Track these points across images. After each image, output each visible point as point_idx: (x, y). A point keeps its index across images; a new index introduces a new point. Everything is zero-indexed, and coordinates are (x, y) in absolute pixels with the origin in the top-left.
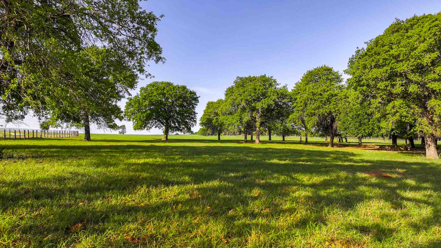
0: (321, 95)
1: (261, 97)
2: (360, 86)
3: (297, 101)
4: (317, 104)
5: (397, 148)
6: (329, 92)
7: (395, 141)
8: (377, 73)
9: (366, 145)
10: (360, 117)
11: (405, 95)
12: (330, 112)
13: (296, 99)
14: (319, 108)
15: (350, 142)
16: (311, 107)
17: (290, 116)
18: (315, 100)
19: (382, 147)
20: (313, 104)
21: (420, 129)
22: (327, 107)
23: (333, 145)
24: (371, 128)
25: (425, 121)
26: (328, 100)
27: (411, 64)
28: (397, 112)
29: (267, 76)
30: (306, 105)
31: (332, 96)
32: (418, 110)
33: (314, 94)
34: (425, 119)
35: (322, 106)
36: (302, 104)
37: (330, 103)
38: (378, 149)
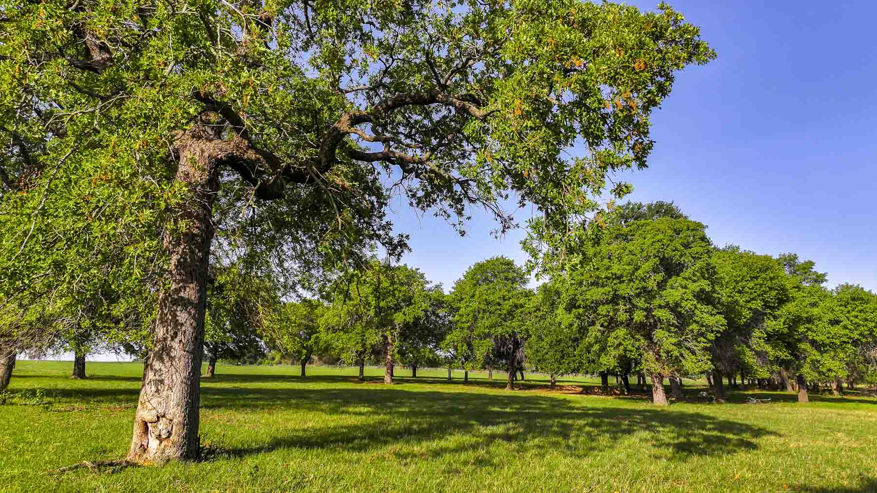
0: (499, 304)
1: (402, 304)
2: (576, 309)
3: (460, 312)
4: (494, 319)
5: (610, 392)
6: (511, 300)
7: (605, 380)
8: (596, 293)
9: (563, 386)
10: (562, 345)
11: (629, 323)
12: (513, 332)
13: (458, 309)
14: (494, 326)
15: (528, 381)
16: (484, 323)
17: (448, 337)
18: (490, 313)
19: (587, 390)
20: (487, 319)
21: (646, 368)
22: (508, 324)
23: (513, 386)
24: (577, 361)
25: (650, 355)
26: (510, 314)
27: (635, 286)
28: (620, 344)
29: (409, 267)
30: (475, 319)
31: (516, 306)
32: (643, 342)
33: (488, 303)
34: (651, 353)
35: (501, 322)
36: (470, 318)
37: (514, 317)
38: (581, 393)
